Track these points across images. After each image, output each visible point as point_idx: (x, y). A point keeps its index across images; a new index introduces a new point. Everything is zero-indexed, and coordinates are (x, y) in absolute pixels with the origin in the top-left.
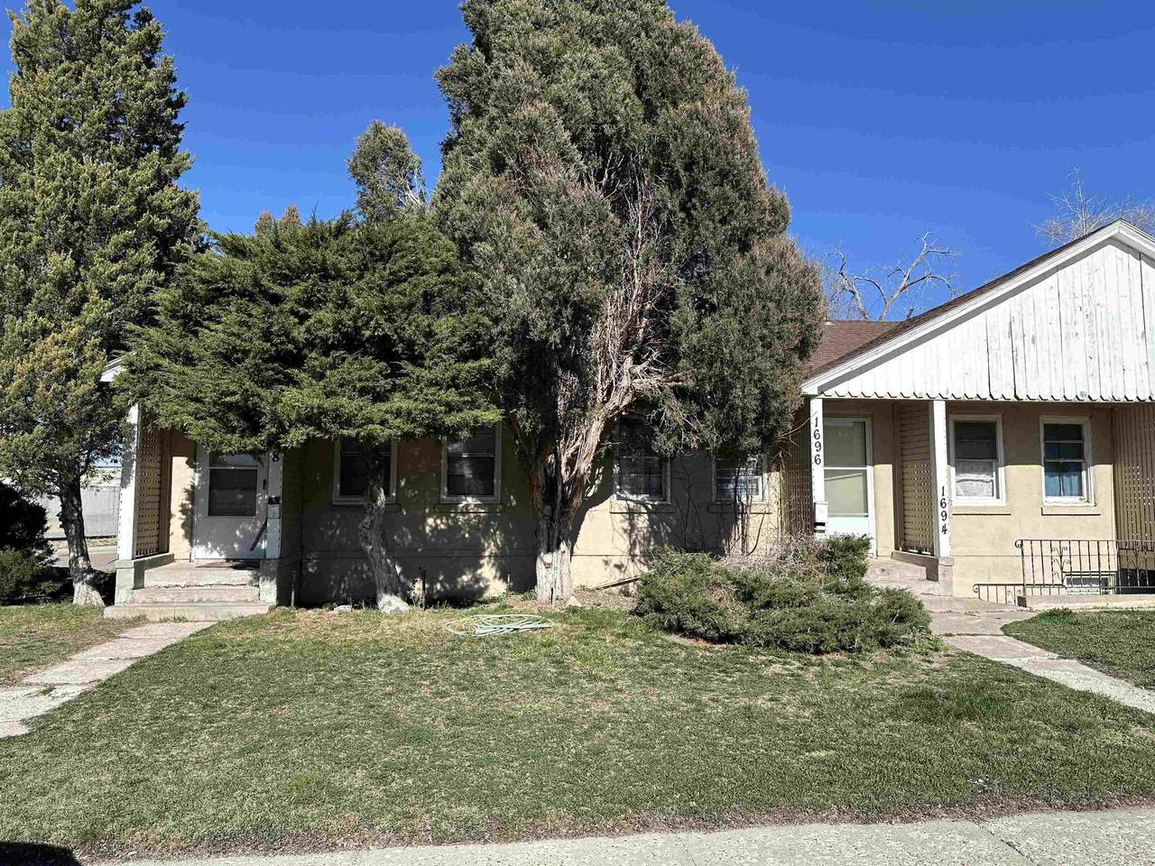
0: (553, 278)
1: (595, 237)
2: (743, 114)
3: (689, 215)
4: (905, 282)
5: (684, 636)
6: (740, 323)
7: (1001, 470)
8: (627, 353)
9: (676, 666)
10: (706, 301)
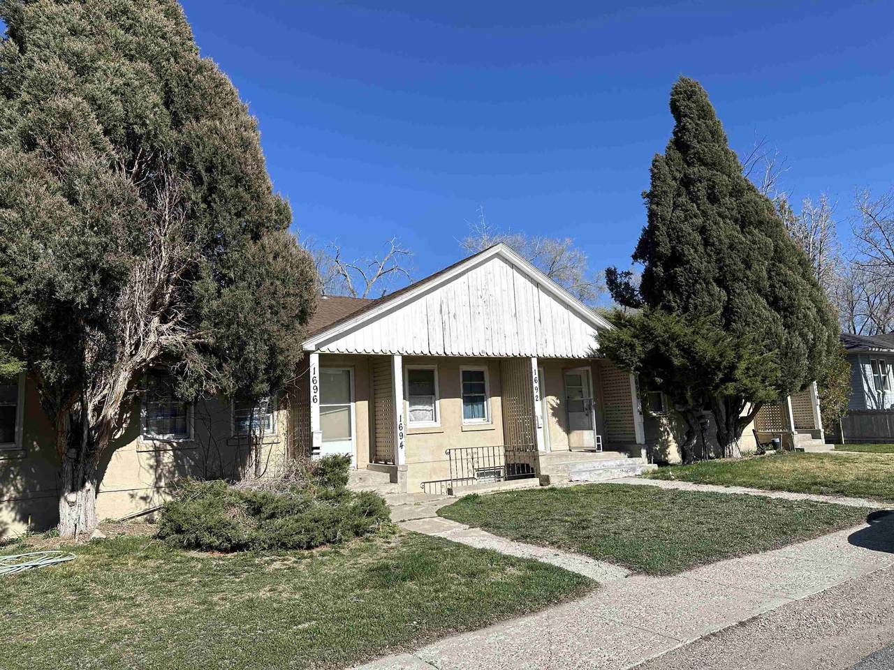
0: (83, 247)
1: (124, 216)
2: (255, 137)
3: (209, 206)
4: (380, 271)
5: (201, 551)
6: (253, 294)
7: (437, 402)
8: (154, 314)
9: (192, 577)
10: (225, 276)
